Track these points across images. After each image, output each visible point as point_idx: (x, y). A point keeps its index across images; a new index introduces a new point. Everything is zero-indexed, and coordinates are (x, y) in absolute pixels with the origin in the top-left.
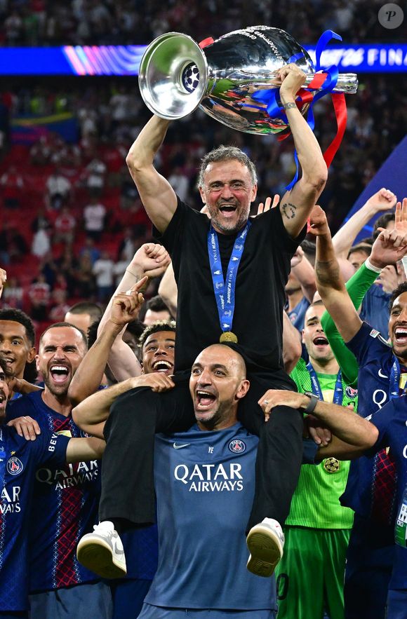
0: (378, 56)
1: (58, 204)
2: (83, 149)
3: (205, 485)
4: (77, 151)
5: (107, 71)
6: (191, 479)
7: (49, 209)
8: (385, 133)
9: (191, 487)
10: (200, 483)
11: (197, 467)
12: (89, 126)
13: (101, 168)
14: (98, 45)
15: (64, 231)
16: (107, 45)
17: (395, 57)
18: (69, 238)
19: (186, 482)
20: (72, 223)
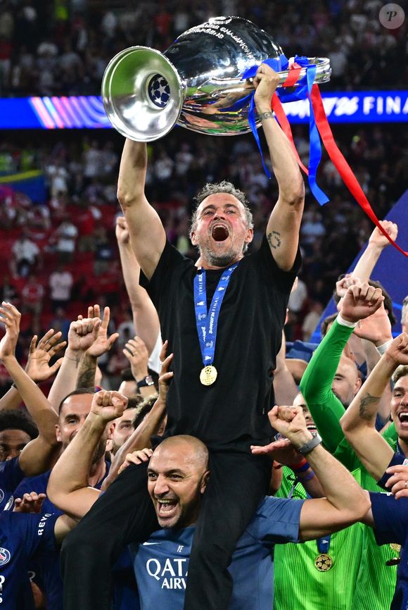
0: (375, 104)
1: (25, 271)
2: (52, 210)
3: (177, 581)
4: (45, 212)
5: (78, 124)
6: (163, 575)
7: (16, 276)
8: (383, 188)
9: (163, 585)
10: (171, 579)
11: (168, 562)
12: (59, 184)
13: (72, 230)
14: (68, 96)
15: (33, 301)
16: (78, 95)
17: (393, 105)
18: (38, 307)
19: (158, 579)
20: (41, 291)
